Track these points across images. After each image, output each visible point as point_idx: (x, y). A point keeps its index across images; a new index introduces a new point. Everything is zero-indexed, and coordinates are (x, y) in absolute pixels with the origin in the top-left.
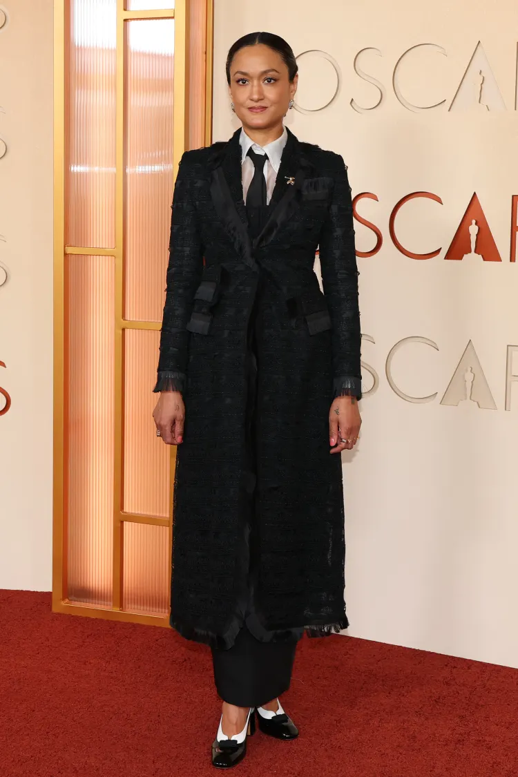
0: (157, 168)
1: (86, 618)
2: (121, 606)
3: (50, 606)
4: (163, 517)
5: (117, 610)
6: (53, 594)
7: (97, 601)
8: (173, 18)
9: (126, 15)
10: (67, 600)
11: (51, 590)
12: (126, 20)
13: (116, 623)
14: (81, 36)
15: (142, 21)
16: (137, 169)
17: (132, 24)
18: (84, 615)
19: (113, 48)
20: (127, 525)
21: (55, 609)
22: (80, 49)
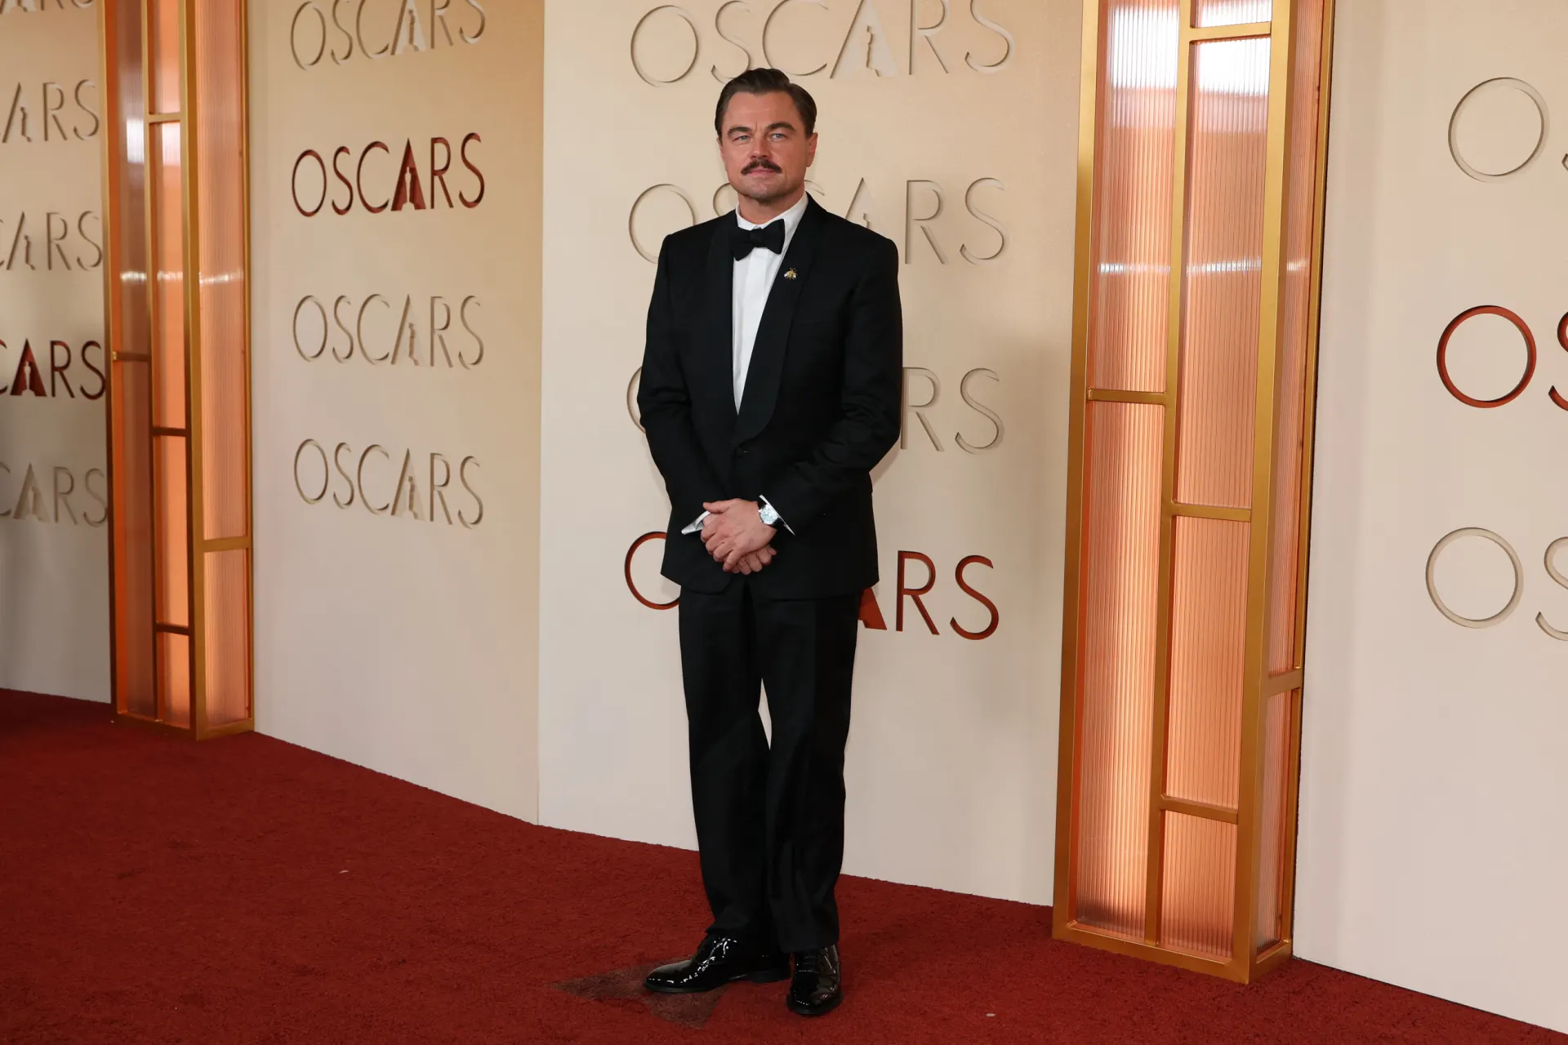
0: (1234, 266)
1: (1104, 951)
2: (1158, 938)
3: (1048, 929)
4: (1227, 808)
5: (1151, 945)
6: (1054, 910)
7: (1120, 928)
8: (1269, 35)
9: (1194, 35)
10: (1075, 923)
11: (1051, 904)
12: (1193, 43)
13: (1151, 964)
14: (1122, 72)
15: (1218, 44)
16: (1202, 269)
17: (1204, 50)
18: (1100, 947)
19: (1172, 86)
20: (1170, 816)
21: (1057, 934)
22: (1122, 92)
